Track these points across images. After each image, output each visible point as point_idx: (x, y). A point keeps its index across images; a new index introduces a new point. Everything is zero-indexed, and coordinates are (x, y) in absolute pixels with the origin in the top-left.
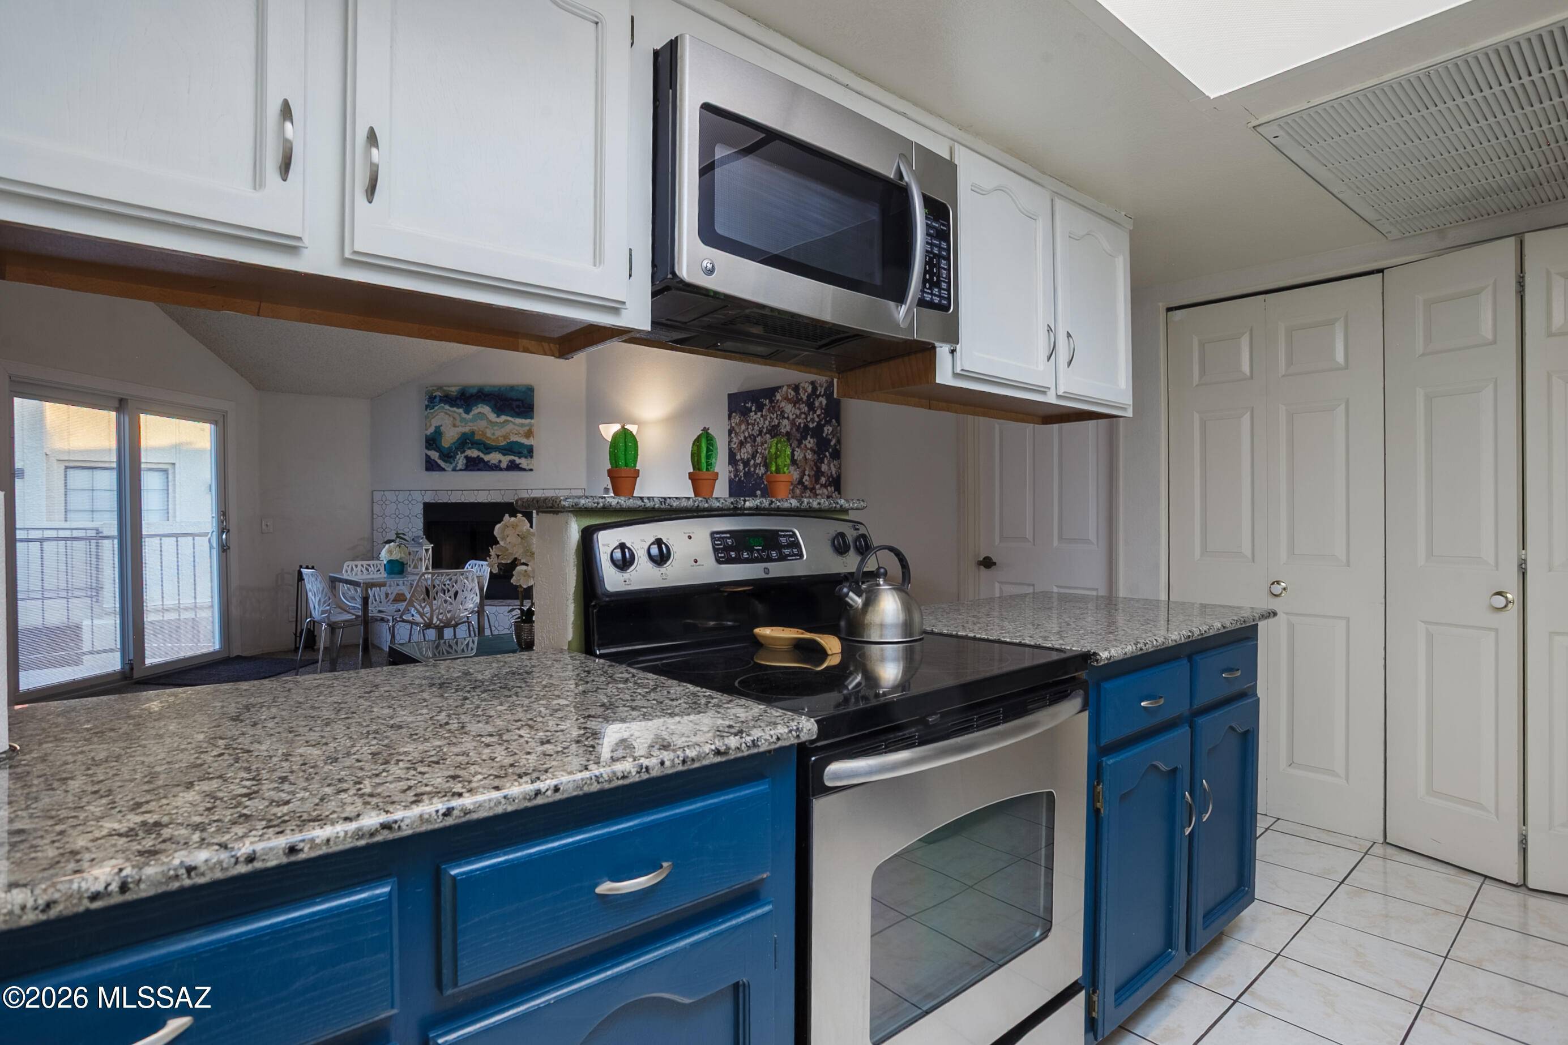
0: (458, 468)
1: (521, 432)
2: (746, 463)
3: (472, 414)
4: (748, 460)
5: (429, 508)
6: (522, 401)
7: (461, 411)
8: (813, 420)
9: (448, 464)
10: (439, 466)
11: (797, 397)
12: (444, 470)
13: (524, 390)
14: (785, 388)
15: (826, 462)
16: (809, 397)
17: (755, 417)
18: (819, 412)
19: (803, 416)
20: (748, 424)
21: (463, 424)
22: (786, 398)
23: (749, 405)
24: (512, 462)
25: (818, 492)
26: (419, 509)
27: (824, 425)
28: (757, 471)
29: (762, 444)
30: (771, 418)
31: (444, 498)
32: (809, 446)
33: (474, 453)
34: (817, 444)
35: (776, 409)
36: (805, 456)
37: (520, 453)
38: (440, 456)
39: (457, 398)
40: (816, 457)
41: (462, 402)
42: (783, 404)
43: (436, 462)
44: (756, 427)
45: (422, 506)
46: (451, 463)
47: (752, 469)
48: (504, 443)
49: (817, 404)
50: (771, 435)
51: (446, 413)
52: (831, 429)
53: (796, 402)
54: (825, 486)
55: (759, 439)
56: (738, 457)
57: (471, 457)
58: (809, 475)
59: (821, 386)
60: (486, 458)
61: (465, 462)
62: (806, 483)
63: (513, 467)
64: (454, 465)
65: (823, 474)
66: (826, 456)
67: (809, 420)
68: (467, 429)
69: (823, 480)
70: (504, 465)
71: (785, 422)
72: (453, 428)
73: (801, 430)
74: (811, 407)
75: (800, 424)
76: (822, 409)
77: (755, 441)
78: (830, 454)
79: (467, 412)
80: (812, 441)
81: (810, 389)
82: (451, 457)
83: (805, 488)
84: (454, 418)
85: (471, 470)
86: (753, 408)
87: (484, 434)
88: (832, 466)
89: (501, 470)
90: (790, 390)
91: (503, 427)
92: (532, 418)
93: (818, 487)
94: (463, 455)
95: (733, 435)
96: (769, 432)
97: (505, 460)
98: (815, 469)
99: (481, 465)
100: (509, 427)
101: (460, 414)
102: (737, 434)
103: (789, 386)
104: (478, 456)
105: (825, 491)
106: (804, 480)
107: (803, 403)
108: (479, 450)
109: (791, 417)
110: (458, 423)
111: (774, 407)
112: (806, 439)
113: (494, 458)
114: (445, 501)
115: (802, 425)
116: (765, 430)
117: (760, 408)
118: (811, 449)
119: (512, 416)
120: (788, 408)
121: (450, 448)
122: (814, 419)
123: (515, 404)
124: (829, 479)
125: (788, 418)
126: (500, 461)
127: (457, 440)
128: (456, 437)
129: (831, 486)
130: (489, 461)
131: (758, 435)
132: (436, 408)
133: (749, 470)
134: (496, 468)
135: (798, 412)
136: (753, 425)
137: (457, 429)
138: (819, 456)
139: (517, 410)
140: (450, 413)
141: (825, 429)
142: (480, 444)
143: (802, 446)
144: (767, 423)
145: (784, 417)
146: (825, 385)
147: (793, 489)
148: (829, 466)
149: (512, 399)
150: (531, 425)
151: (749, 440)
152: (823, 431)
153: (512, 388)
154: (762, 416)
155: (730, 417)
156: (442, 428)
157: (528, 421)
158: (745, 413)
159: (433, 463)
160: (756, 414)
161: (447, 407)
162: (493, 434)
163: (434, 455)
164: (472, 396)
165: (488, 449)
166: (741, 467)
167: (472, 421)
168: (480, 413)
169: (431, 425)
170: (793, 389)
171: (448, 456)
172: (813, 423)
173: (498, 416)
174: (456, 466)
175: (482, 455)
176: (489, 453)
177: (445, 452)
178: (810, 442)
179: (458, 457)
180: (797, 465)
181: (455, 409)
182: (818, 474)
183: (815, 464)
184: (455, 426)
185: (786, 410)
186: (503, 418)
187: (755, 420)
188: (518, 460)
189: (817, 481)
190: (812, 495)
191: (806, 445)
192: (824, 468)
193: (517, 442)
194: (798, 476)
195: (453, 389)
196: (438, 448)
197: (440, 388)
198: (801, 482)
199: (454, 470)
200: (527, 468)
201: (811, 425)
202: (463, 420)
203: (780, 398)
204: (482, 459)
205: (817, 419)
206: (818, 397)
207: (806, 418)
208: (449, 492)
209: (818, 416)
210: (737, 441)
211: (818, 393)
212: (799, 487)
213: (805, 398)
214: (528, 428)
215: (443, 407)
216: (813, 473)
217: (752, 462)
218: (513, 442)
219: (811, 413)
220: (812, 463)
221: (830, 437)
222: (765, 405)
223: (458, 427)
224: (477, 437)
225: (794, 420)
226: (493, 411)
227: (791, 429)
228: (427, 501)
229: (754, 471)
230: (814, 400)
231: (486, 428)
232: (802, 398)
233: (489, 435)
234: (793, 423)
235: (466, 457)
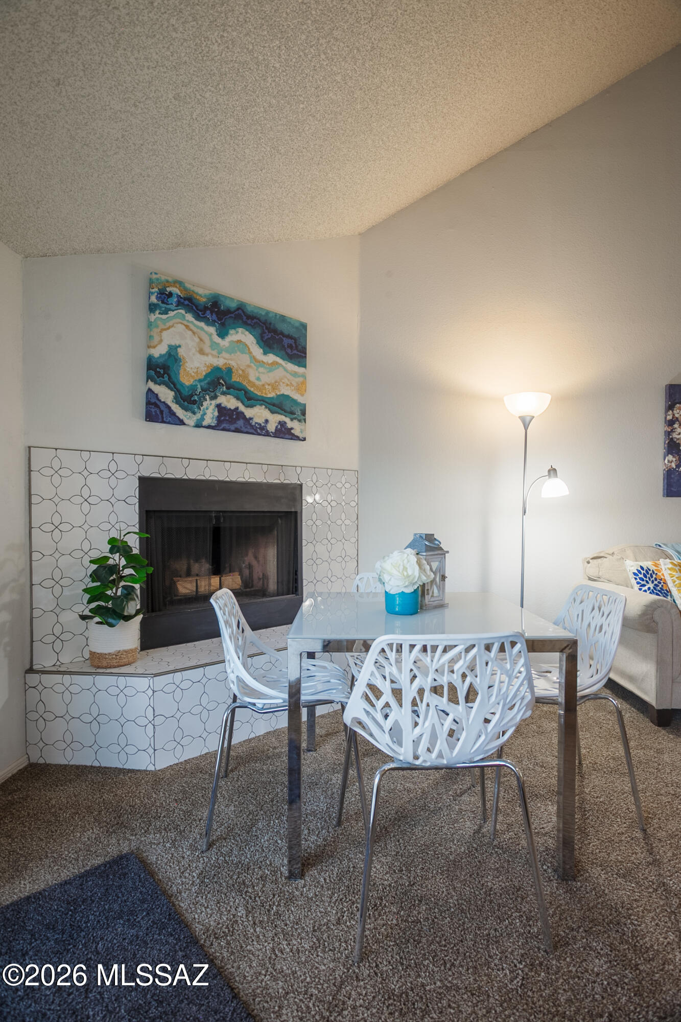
0: (205, 423)
1: (295, 384)
3: (229, 339)
5: (148, 486)
6: (295, 340)
7: (212, 330)
9: (189, 414)
10: (173, 414)
12: (181, 423)
13: (297, 324)
21: (215, 353)
24: (282, 424)
26: (131, 489)
31: (175, 471)
33: (230, 402)
37: (292, 413)
38: (175, 398)
39: (206, 308)
41: (214, 317)
43: (169, 407)
45: (136, 483)
46: (194, 413)
48: (271, 395)
51: (187, 327)
57: (225, 408)
60: (248, 413)
61: (216, 414)
63: (283, 432)
64: (198, 416)
68: (220, 362)
70: (271, 427)
72: (198, 355)
79: (222, 334)
82: (194, 402)
84: (201, 340)
85: (224, 429)
87: (246, 376)
89: (267, 434)
91: (270, 371)
92: (305, 366)
94: (214, 402)
97: (274, 420)
99: (240, 423)
100: (278, 373)
101: (210, 335)
104: (237, 408)
108: (238, 398)
110: (207, 349)
113: (258, 414)
114: (178, 476)
119: (282, 358)
121: (193, 388)
123: (286, 341)
126: (267, 421)
127: (206, 376)
128: (204, 371)
130: (251, 419)
132: (171, 314)
134: (260, 430)
137: (204, 358)
139: (289, 351)
140: (195, 329)
142: (240, 390)
149: (282, 333)
150: (304, 376)
153: (283, 318)
156: (181, 352)
157: (301, 370)
159: (163, 407)
161: (189, 317)
162: (258, 379)
163: (166, 395)
164: (228, 312)
165: (250, 399)
167: (230, 350)
168: (239, 341)
169: (161, 341)
171: (189, 400)
173: (265, 353)
174: (202, 419)
175: (242, 408)
176: (252, 406)
177: (185, 393)
179: (205, 404)
181: (202, 324)
184: (201, 352)
186: (271, 358)
188: (290, 424)
193: (288, 397)
195: (201, 291)
196: (173, 384)
197: (178, 283)
199: (198, 425)
200: (301, 436)
202: (214, 345)
204: (243, 413)
208: (186, 462)
214: (301, 379)
215: (184, 316)
218: (283, 395)
223: (207, 355)
224: (235, 378)
226: (258, 343)
228: (146, 474)
231: (249, 366)
233: (252, 378)
235: (219, 406)
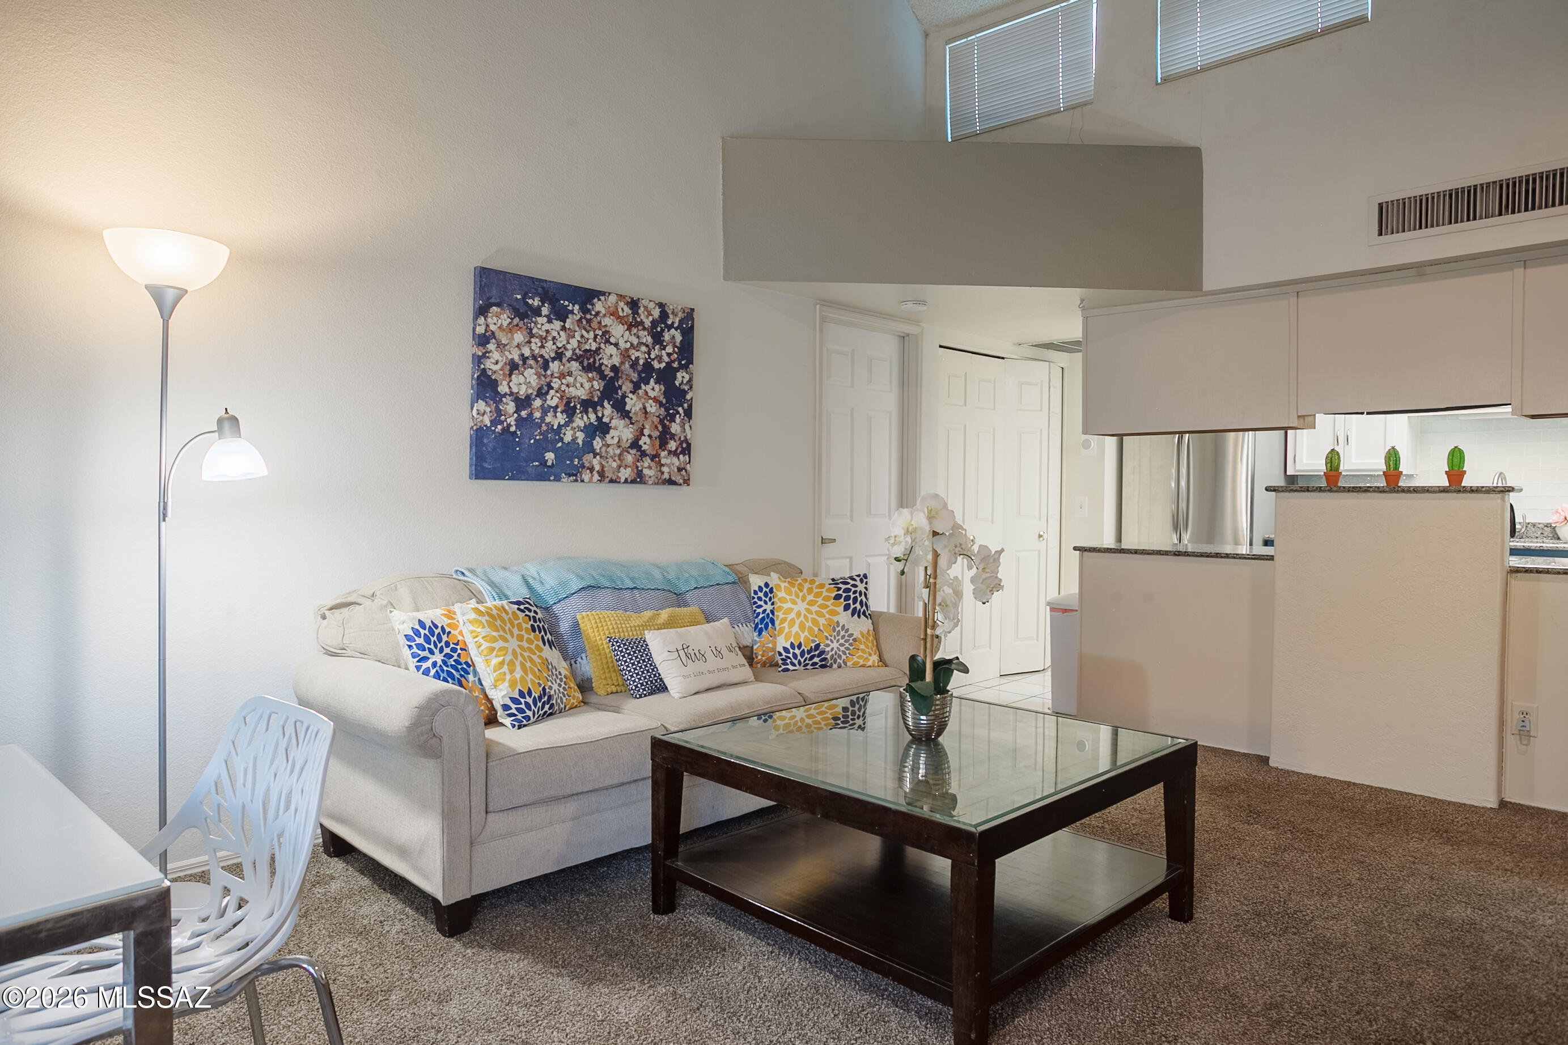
2: (523, 402)
4: (528, 399)
8: (659, 359)
11: (634, 318)
14: (613, 299)
15: (678, 419)
16: (654, 323)
17: (547, 326)
18: (669, 349)
19: (644, 349)
20: (532, 335)
22: (614, 314)
23: (536, 302)
25: (663, 461)
27: (677, 370)
28: (548, 419)
29: (562, 376)
30: (582, 336)
32: (652, 394)
34: (666, 394)
35: (595, 325)
36: (645, 408)
40: (662, 411)
42: (607, 321)
44: (549, 344)
47: (537, 414)
49: (667, 336)
50: (581, 363)
52: (687, 377)
53: (633, 325)
54: (675, 453)
55: (555, 366)
56: (503, 388)
58: (650, 436)
59: (675, 314)
62: (645, 447)
65: (673, 436)
66: (678, 413)
67: (653, 356)
69: (672, 445)
71: (611, 350)
73: (640, 368)
74: (658, 339)
75: (637, 358)
76: (675, 346)
77: (546, 366)
78: (685, 411)
80: (657, 387)
81: (656, 313)
83: (644, 454)
86: (545, 311)
88: (687, 427)
90: (622, 304)
93: (663, 454)
95: (491, 346)
96: (577, 358)
98: (660, 428)
102: (501, 346)
103: (621, 297)
105: (675, 460)
106: (641, 443)
107: (644, 329)
109: (622, 345)
111: (589, 321)
112: (648, 383)
115: (641, 362)
116: (569, 354)
117: (562, 315)
118: (655, 400)
120: (618, 331)
122: (662, 357)
124: (681, 444)
125: (616, 345)
129: (684, 455)
131: (554, 359)
133: (531, 415)
135: (635, 341)
136: (543, 339)
138: (667, 410)
141: (679, 375)
143: (641, 392)
144: (574, 343)
145: (608, 341)
146: (680, 315)
147: (620, 455)
148: (683, 426)
151: (531, 362)
152: (675, 378)
154: (563, 328)
155: (482, 311)
158: (524, 314)
160: (550, 321)
166: (510, 407)
170: (627, 304)
172: (660, 362)
178: (654, 389)
180: (630, 418)
182: (665, 437)
183: (661, 422)
185: (613, 332)
187: (547, 331)
189: (663, 445)
190: (653, 464)
191: (646, 393)
192: (675, 428)
194: (631, 436)
198: (635, 445)
201: (656, 365)
203: (603, 311)
205: (666, 359)
206: (670, 327)
207: (649, 354)
209: (669, 355)
210: (502, 361)
211: (669, 322)
212: (633, 451)
213: (648, 323)
216: (656, 434)
217: (537, 403)
219: (657, 347)
220: (656, 420)
221: (686, 388)
222: (572, 312)
225: (627, 350)
227: (622, 363)
229: (542, 419)
230: (662, 331)
232: (642, 323)
234: (625, 355)
